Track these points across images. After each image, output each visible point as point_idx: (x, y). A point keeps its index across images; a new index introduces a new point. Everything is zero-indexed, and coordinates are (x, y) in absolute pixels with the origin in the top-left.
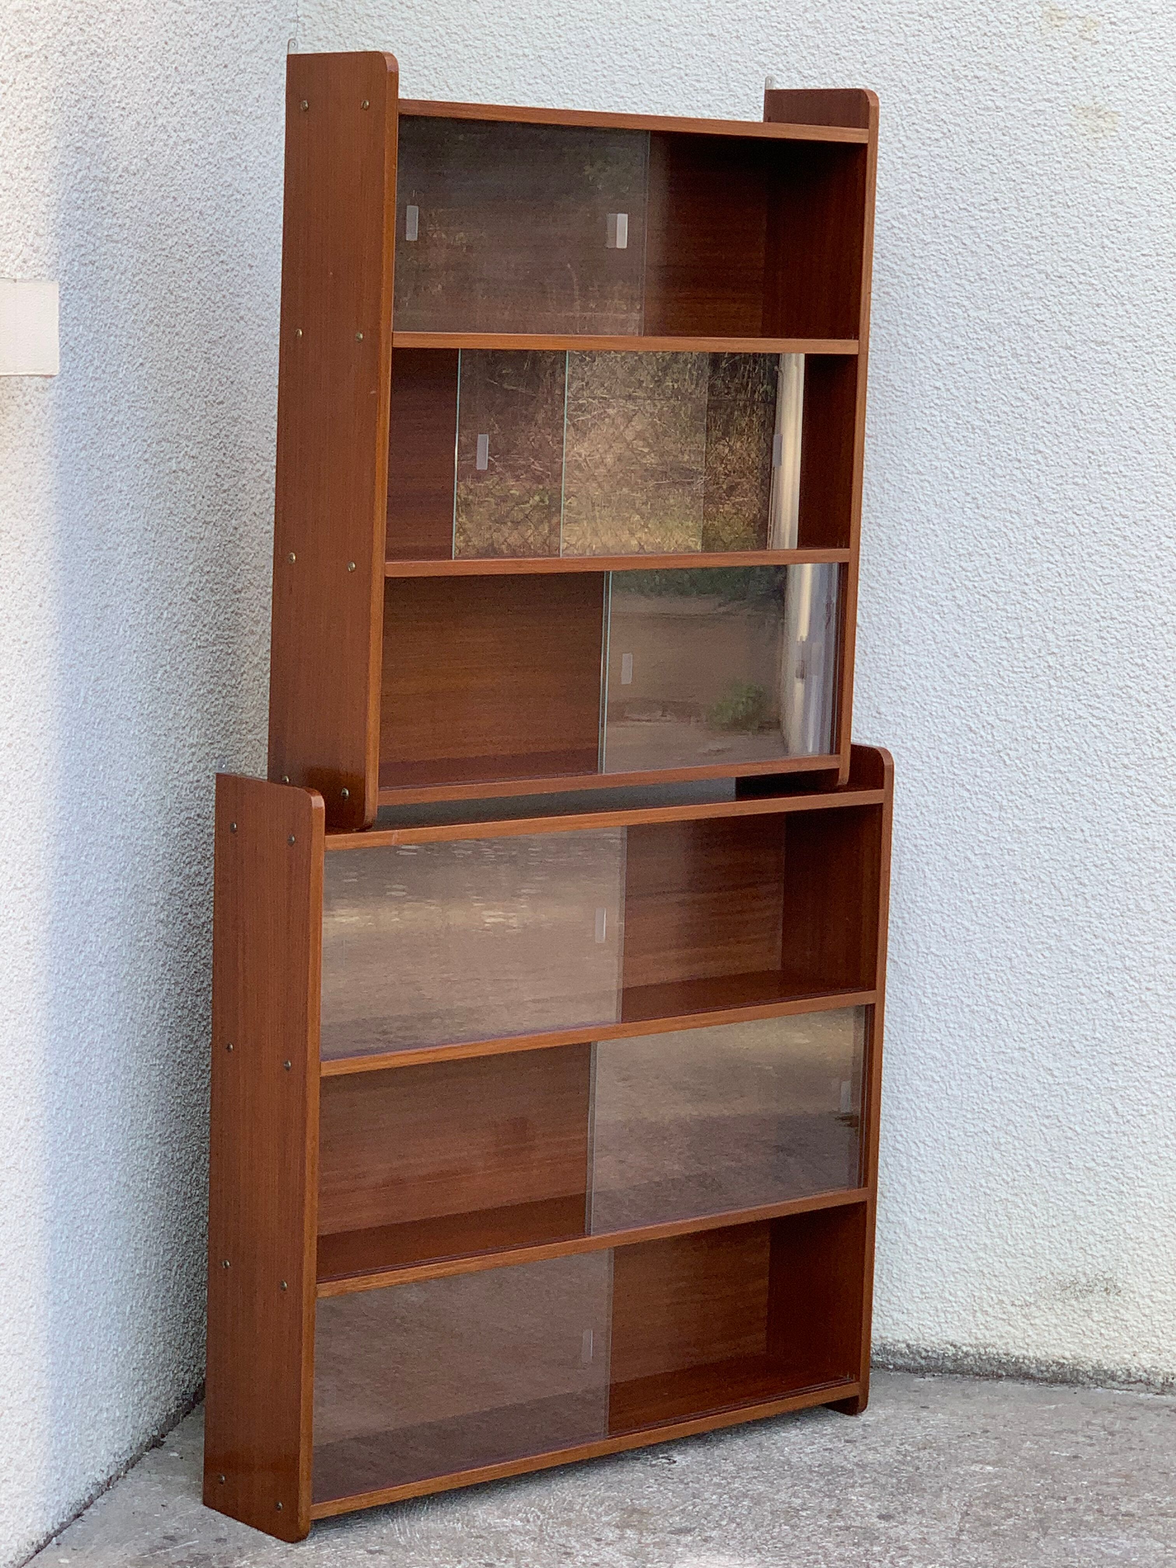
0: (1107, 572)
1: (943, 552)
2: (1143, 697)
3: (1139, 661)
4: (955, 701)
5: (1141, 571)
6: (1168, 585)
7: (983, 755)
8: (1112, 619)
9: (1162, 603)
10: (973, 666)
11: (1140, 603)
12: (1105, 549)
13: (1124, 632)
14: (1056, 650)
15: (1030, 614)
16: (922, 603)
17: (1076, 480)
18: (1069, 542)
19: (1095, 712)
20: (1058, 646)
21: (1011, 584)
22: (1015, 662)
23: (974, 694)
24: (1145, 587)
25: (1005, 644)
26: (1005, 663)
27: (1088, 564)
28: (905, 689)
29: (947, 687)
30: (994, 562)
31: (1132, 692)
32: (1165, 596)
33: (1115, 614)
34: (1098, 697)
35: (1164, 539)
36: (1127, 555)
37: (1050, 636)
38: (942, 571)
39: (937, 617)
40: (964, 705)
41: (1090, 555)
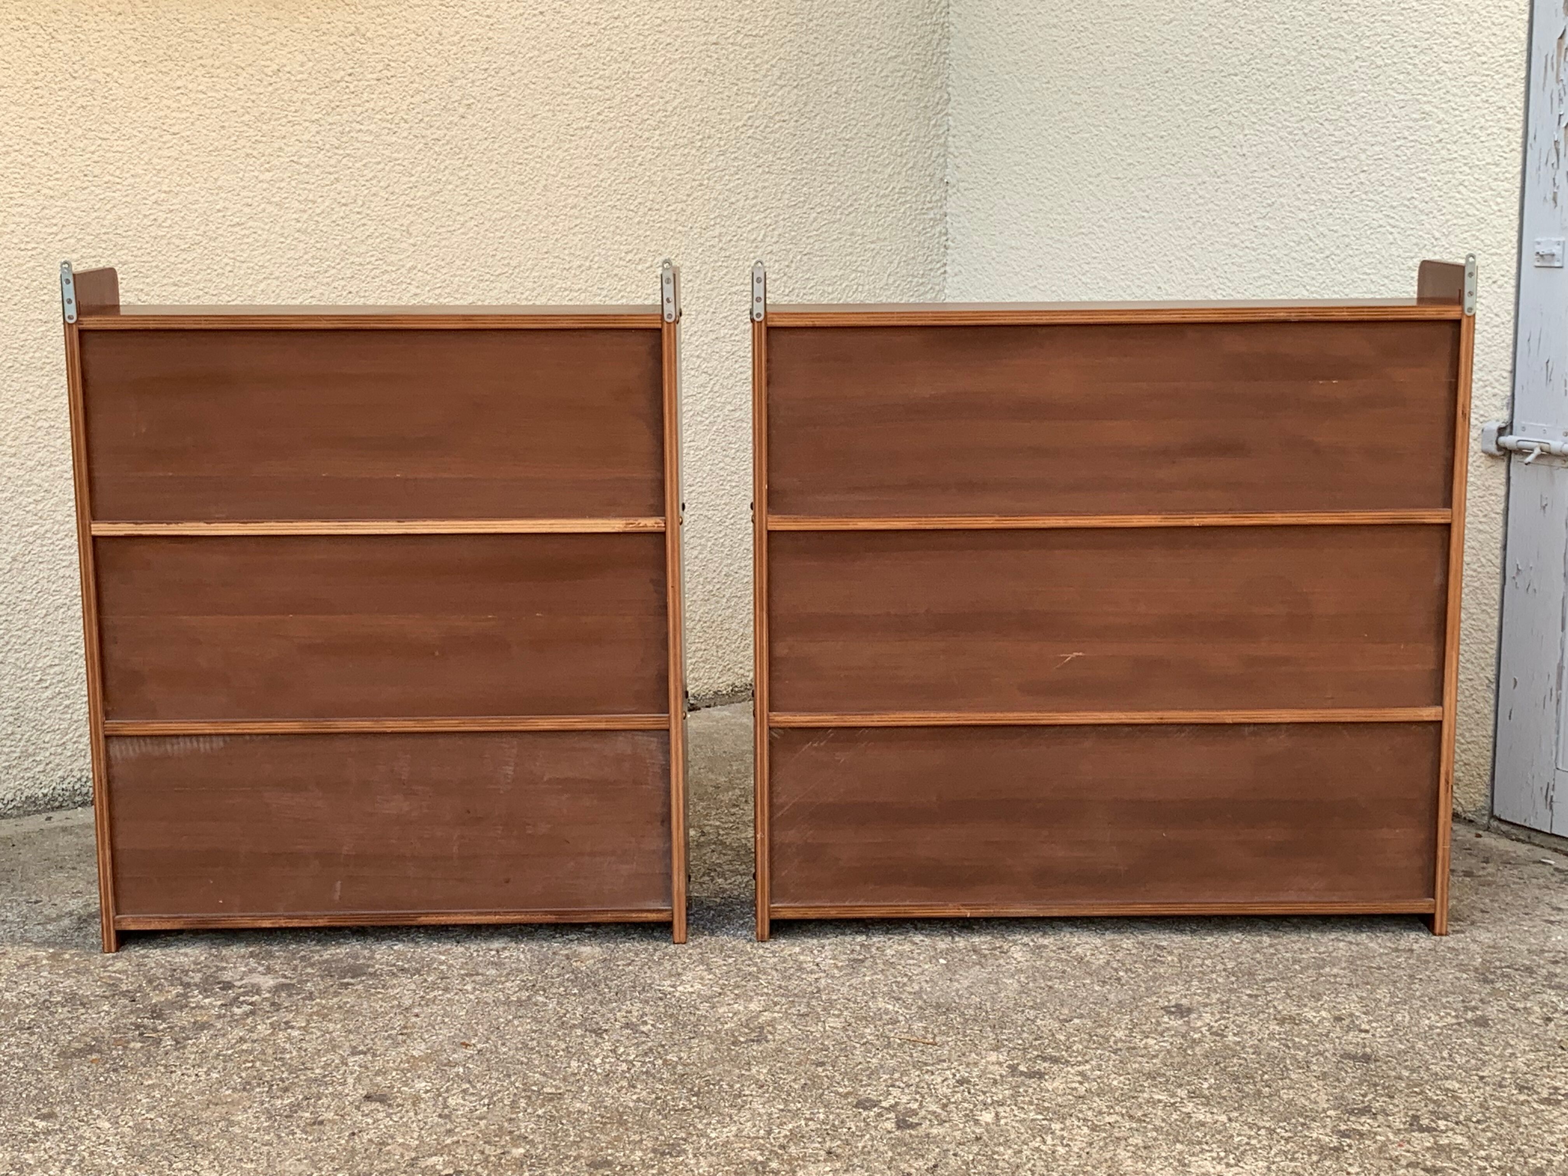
0: (1402, 97)
1: (1296, 88)
2: (1422, 206)
3: (1421, 175)
4: (1302, 215)
5: (1425, 95)
6: (1443, 105)
7: (1317, 261)
8: (1405, 138)
9: (1439, 122)
10: (1313, 185)
11: (1423, 123)
12: (1401, 77)
13: (1412, 150)
14: (1365, 168)
15: (1350, 138)
16: (1283, 133)
17: (1384, 18)
18: (1377, 72)
19: (1391, 221)
20: (1368, 165)
21: (1339, 113)
22: (1340, 181)
23: (1313, 208)
24: (1428, 108)
25: (1333, 165)
26: (1333, 181)
27: (1389, 91)
28: (1270, 206)
29: (1297, 203)
30: (1329, 94)
31: (1416, 203)
32: (1442, 116)
33: (1406, 134)
34: (1394, 208)
35: (1441, 64)
36: (1416, 81)
37: (1363, 157)
38: (1296, 105)
39: (1292, 144)
40: (1306, 218)
41: (1391, 83)
